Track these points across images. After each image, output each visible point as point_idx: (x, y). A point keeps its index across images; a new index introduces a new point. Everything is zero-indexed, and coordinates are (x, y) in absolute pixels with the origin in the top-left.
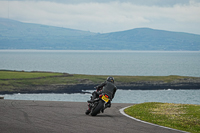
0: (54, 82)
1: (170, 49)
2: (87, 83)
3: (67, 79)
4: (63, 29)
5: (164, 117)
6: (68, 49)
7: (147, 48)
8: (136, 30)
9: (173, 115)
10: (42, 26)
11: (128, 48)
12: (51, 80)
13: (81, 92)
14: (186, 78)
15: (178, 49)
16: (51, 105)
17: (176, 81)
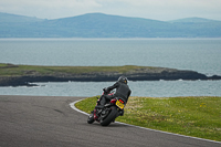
1: (125, 36)
2: (34, 74)
3: (11, 70)
7: (99, 35)
8: (87, 16)
9: (128, 109)
14: (143, 68)
17: (132, 72)
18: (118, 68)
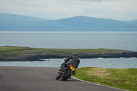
0: (20, 54)
1: (99, 30)
2: (43, 54)
3: (29, 51)
4: (26, 17)
5: (96, 77)
6: (30, 30)
7: (83, 30)
8: (76, 18)
9: (102, 76)
10: (12, 15)
11: (71, 30)
12: (18, 52)
13: (39, 60)
14: (110, 50)
15: (105, 30)
16: (19, 69)
17: (104, 52)
18: (95, 50)
